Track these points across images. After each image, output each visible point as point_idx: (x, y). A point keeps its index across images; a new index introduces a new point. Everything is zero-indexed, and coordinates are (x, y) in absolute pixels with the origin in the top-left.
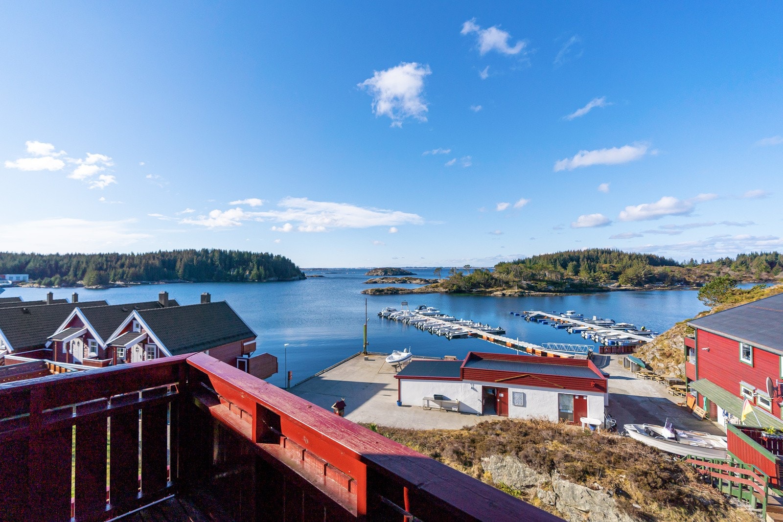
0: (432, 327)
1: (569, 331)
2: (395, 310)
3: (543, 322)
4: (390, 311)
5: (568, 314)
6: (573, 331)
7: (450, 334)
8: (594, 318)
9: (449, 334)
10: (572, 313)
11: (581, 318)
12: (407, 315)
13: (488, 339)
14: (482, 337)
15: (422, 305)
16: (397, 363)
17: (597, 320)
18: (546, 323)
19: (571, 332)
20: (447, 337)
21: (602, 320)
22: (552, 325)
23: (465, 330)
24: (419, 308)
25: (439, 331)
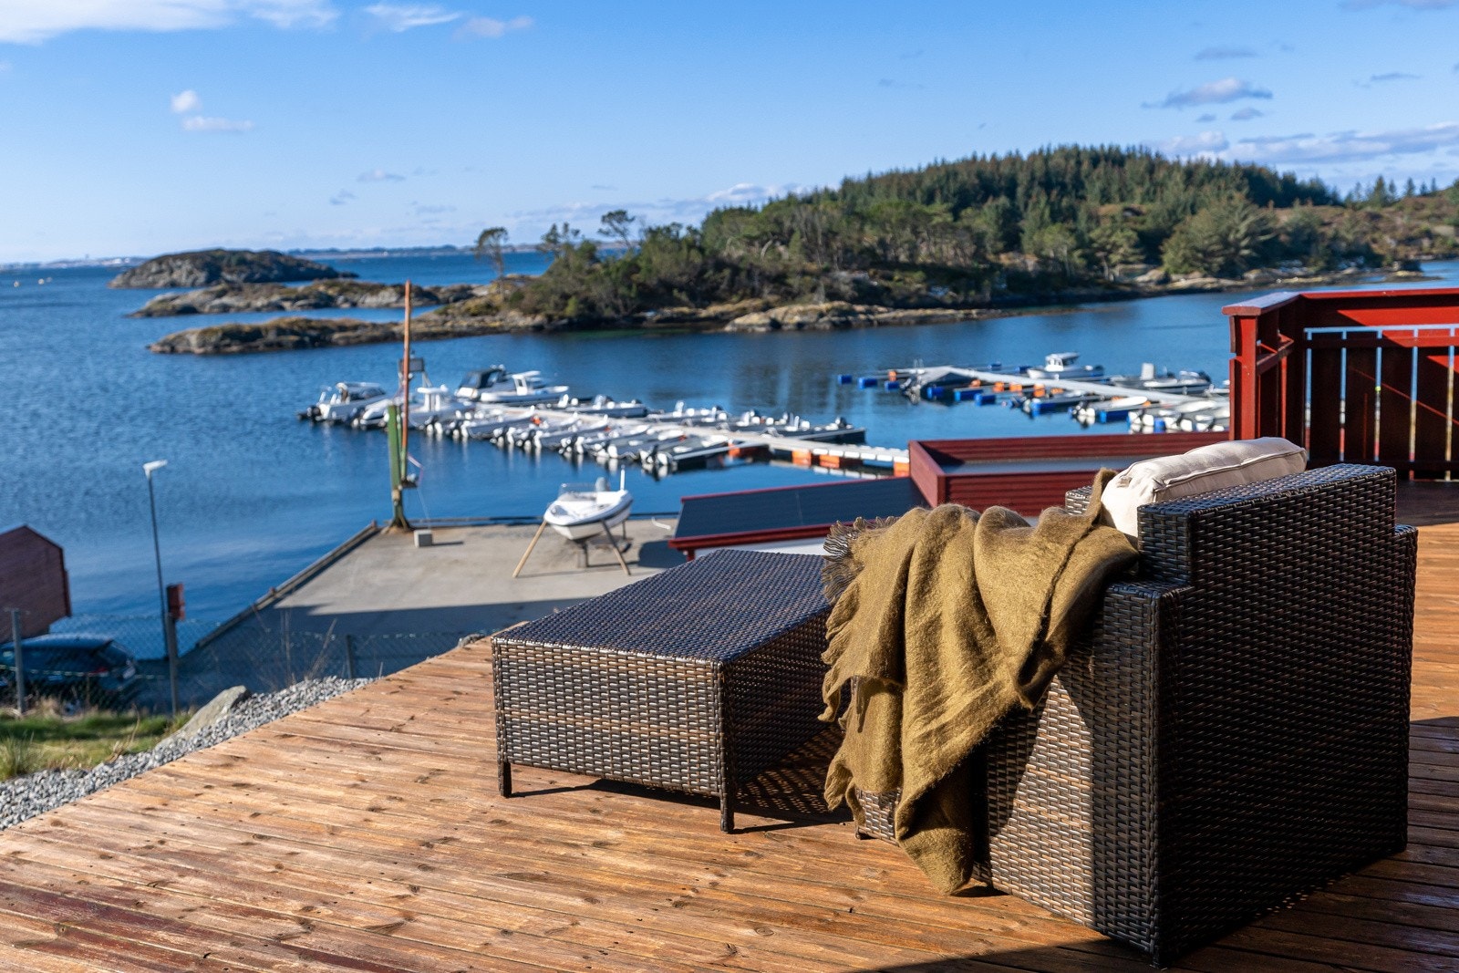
0: (574, 437)
1: (1082, 418)
2: (377, 394)
3: (978, 397)
4: (355, 397)
5: (1050, 368)
6: (1098, 417)
7: (662, 458)
8: (1147, 371)
9: (654, 455)
10: (1065, 362)
11: (1098, 375)
12: (438, 407)
13: (816, 460)
14: (786, 456)
15: (486, 369)
16: (597, 528)
17: (1157, 377)
18: (989, 401)
19: (1091, 420)
20: (649, 467)
21: (1170, 376)
22: (1014, 406)
23: (712, 438)
24: (476, 379)
25: (613, 450)
